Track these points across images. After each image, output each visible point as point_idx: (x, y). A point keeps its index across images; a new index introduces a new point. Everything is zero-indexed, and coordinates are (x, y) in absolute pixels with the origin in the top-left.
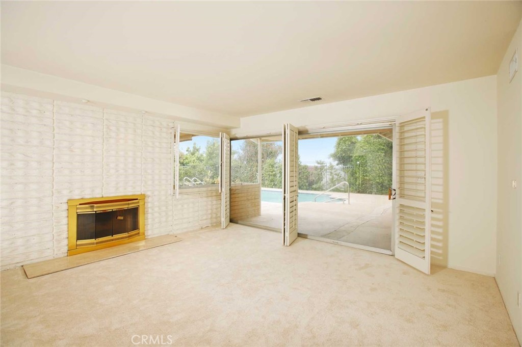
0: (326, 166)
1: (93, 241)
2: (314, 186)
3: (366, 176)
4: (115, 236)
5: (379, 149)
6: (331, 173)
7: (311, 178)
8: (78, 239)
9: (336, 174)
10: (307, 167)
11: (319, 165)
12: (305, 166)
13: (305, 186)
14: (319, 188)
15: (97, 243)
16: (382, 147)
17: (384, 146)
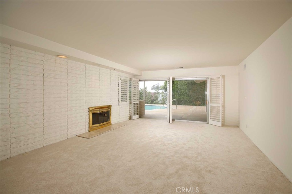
0: (160, 92)
1: (98, 125)
2: (154, 102)
3: (179, 97)
4: (105, 123)
5: (185, 85)
6: (163, 96)
7: (153, 98)
8: (92, 124)
9: (165, 96)
10: (151, 92)
11: (156, 92)
12: (150, 92)
13: (150, 102)
14: (157, 103)
15: (99, 126)
16: (186, 84)
17: (187, 83)
